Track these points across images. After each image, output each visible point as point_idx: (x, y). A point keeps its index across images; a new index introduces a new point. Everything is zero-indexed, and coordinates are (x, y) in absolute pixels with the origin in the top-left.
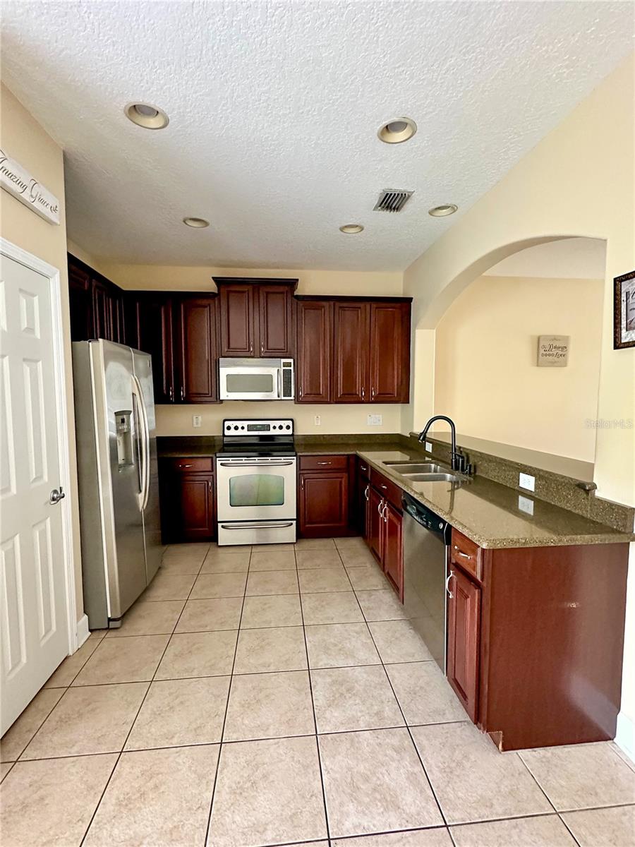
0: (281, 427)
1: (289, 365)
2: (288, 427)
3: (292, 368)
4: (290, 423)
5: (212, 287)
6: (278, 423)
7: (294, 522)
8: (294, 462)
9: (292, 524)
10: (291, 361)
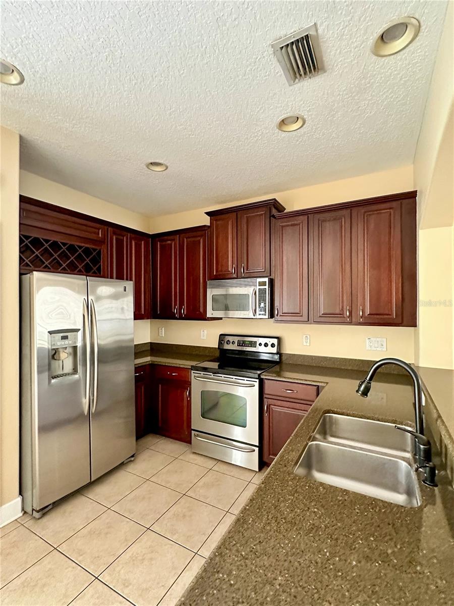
0: (266, 345)
1: (264, 284)
2: (273, 345)
3: (267, 287)
4: (275, 341)
5: (206, 221)
6: (263, 341)
7: (257, 449)
8: (257, 384)
9: (254, 451)
10: (266, 280)
